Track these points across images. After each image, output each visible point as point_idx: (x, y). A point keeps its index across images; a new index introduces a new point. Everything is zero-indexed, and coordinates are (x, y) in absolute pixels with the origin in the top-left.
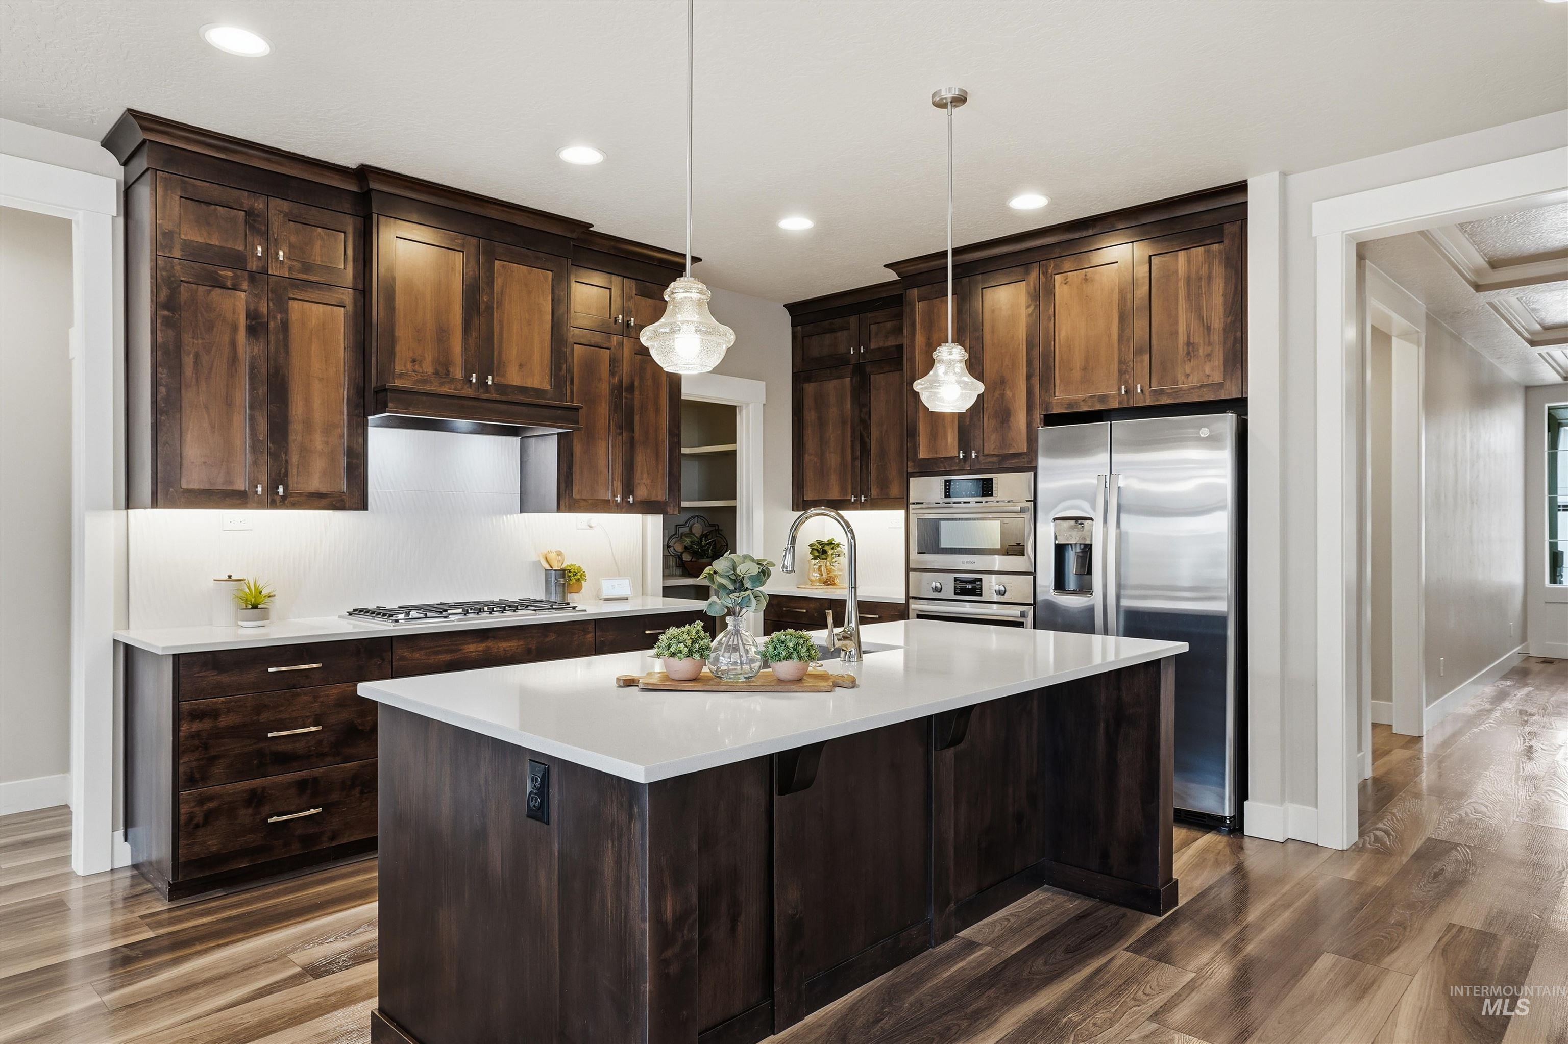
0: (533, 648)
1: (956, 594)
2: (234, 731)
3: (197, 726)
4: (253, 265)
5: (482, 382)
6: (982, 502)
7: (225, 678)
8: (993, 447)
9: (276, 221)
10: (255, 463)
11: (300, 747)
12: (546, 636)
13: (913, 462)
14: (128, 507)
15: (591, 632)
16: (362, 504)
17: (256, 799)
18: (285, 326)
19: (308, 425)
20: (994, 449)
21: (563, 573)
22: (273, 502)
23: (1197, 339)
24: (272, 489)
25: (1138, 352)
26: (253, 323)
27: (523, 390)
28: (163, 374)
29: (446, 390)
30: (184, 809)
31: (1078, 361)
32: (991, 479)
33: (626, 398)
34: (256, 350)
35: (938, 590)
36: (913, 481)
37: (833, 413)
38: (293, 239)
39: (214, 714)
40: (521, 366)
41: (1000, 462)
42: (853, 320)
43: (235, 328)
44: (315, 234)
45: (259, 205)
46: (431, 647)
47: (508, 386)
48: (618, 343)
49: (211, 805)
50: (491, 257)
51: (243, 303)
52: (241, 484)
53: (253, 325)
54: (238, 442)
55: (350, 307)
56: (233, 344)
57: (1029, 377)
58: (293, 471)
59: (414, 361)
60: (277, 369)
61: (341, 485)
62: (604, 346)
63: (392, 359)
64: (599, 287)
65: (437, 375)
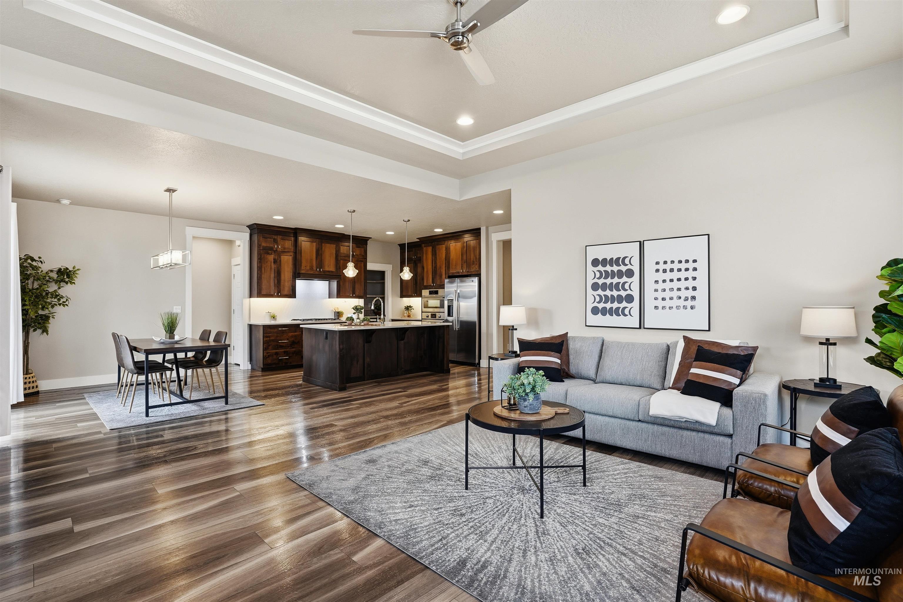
2: (273, 340)
3: (267, 339)
4: (275, 249)
5: (320, 270)
6: (437, 296)
7: (271, 330)
9: (279, 240)
10: (275, 289)
11: (284, 344)
13: (423, 286)
14: (250, 298)
16: (294, 296)
17: (277, 354)
18: (280, 261)
19: (285, 281)
20: (439, 283)
21: (338, 312)
22: (278, 296)
23: (474, 260)
24: (278, 294)
25: (465, 262)
27: (329, 271)
28: (259, 272)
29: (312, 272)
30: (265, 354)
31: (454, 263)
32: (438, 290)
34: (275, 266)
35: (428, 317)
36: (423, 291)
38: (282, 243)
39: (269, 337)
40: (328, 266)
41: (440, 286)
42: (414, 249)
43: (271, 262)
44: (286, 241)
45: (276, 237)
47: (325, 271)
49: (269, 354)
50: (322, 243)
51: (273, 257)
52: (272, 293)
53: (275, 261)
54: (272, 285)
55: (293, 256)
56: (271, 265)
57: (445, 267)
58: (282, 290)
59: (305, 267)
60: (279, 270)
61: (291, 293)
62: (348, 260)
63: (301, 267)
64: (347, 247)
65: (310, 269)
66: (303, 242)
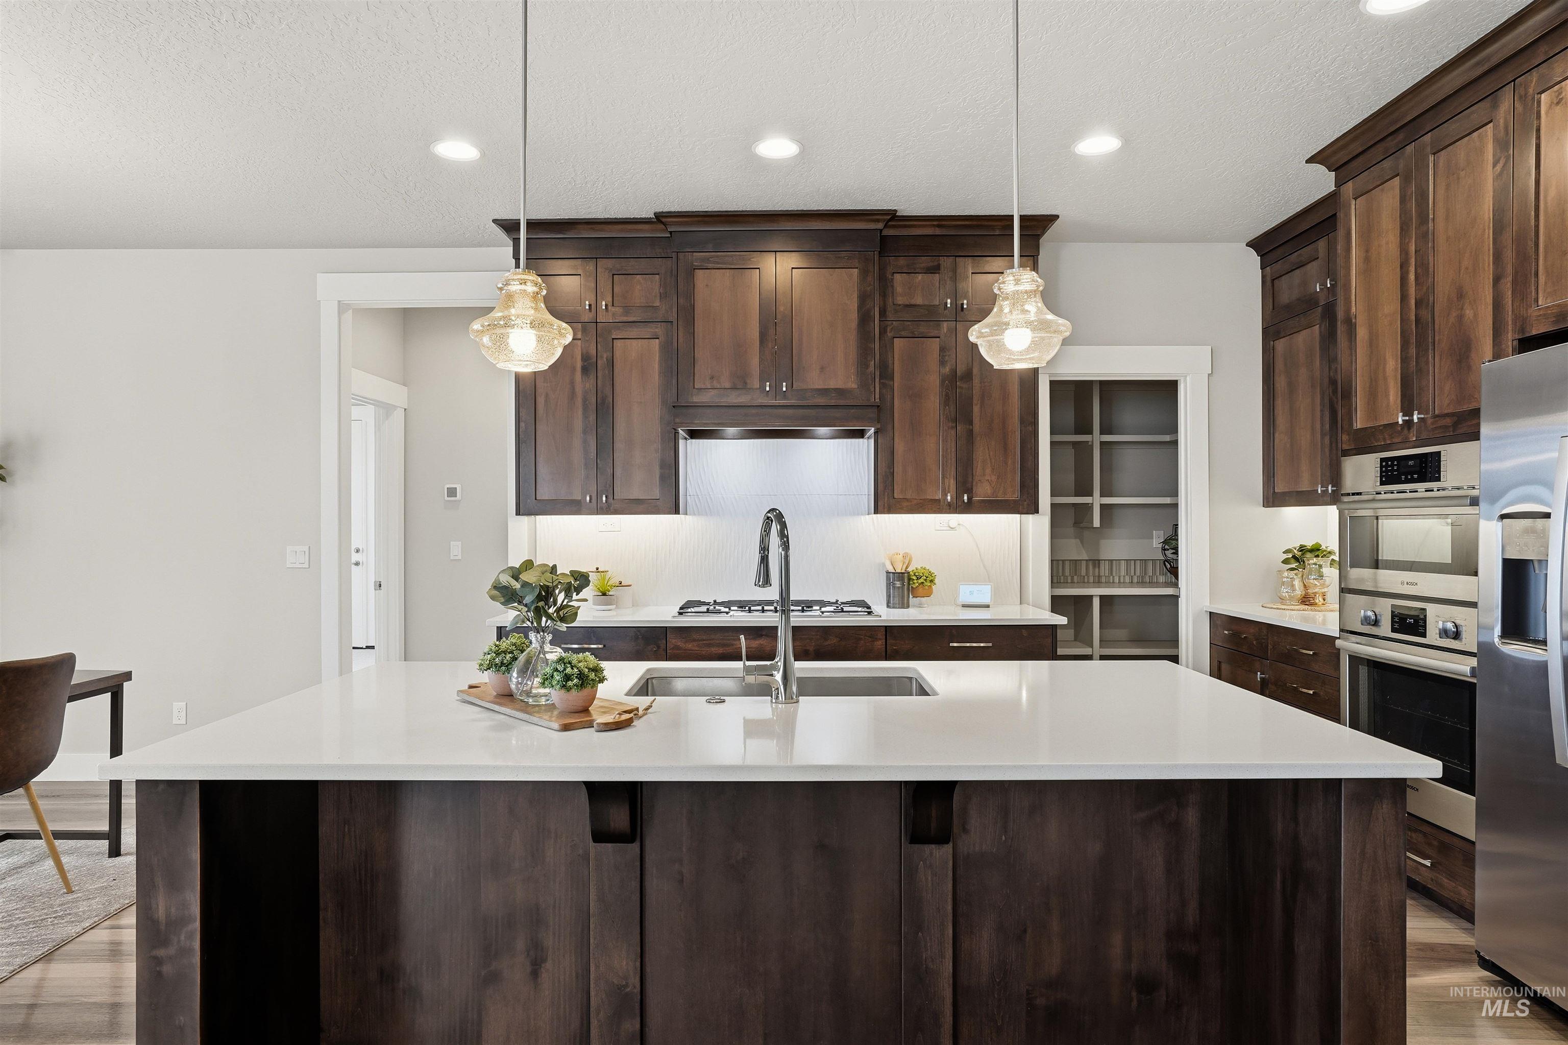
0: (811, 649)
1: (1394, 630)
4: (586, 317)
5: (779, 388)
6: (1433, 491)
8: (1446, 402)
9: (602, 277)
10: (587, 477)
12: (826, 640)
13: (1349, 435)
15: (880, 639)
16: (675, 506)
18: (611, 363)
19: (630, 444)
20: (1448, 405)
24: (598, 498)
26: (586, 364)
27: (824, 391)
28: (523, 412)
29: (740, 400)
32: (1438, 454)
33: (961, 387)
34: (587, 385)
35: (1374, 622)
36: (1347, 462)
37: (1303, 375)
38: (617, 289)
40: (822, 369)
41: (1455, 425)
42: (1322, 245)
43: (574, 369)
44: (635, 281)
45: (590, 267)
47: (804, 390)
48: (949, 329)
51: (579, 348)
53: (586, 365)
54: (576, 462)
55: (663, 338)
56: (572, 383)
59: (712, 378)
60: (604, 399)
61: (656, 493)
62: (932, 335)
63: (692, 378)
64: (925, 273)
65: (734, 388)
66: (699, 274)
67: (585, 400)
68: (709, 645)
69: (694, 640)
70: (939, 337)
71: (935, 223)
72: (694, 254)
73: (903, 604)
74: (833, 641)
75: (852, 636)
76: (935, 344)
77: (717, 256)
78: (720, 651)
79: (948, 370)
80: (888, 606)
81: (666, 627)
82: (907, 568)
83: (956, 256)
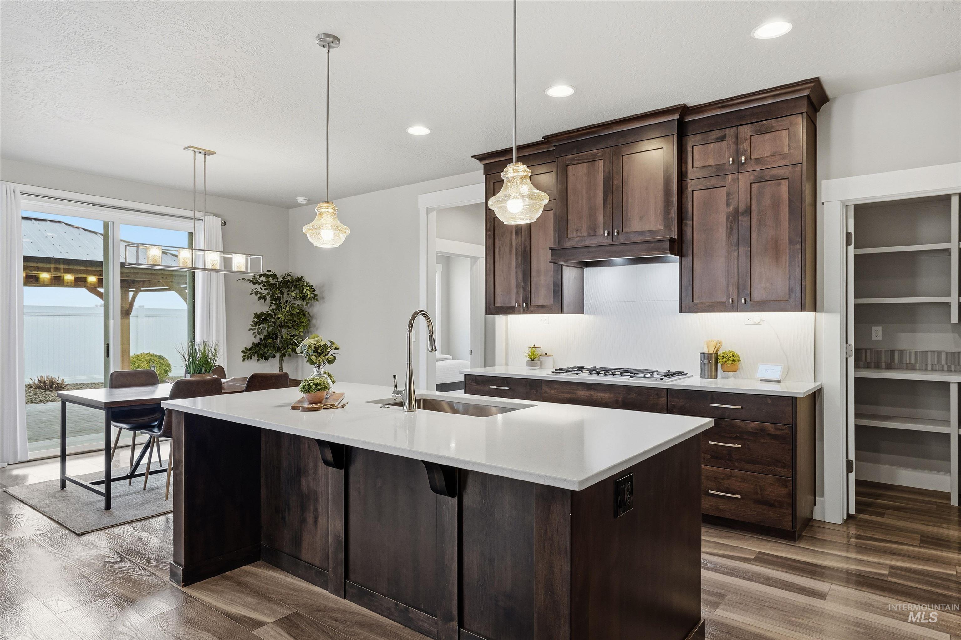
7: (479, 387)
10: (517, 293)
15: (663, 397)
16: (560, 310)
19: (538, 272)
27: (641, 233)
33: (741, 221)
40: (641, 217)
46: (560, 389)
47: (631, 233)
48: (733, 180)
50: (619, 155)
52: (513, 304)
54: (512, 284)
56: (511, 240)
58: (532, 295)
59: (577, 230)
60: (526, 247)
61: (551, 301)
62: (720, 185)
63: (566, 231)
64: (715, 142)
65: (589, 236)
66: (570, 168)
67: (516, 249)
68: (563, 392)
69: (555, 389)
70: (725, 186)
71: (720, 105)
72: (567, 157)
73: (711, 375)
74: (633, 396)
75: (645, 393)
76: (723, 191)
77: (579, 156)
78: (568, 396)
79: (731, 209)
80: (701, 377)
81: (541, 380)
82: (717, 351)
83: (738, 126)
